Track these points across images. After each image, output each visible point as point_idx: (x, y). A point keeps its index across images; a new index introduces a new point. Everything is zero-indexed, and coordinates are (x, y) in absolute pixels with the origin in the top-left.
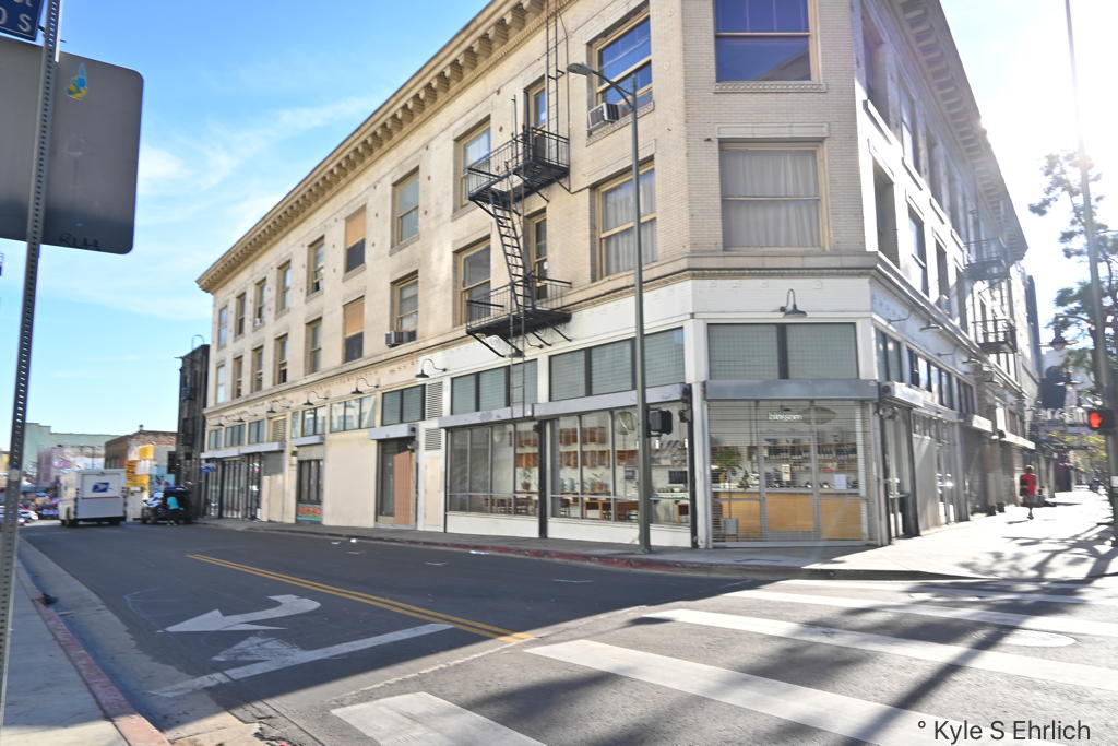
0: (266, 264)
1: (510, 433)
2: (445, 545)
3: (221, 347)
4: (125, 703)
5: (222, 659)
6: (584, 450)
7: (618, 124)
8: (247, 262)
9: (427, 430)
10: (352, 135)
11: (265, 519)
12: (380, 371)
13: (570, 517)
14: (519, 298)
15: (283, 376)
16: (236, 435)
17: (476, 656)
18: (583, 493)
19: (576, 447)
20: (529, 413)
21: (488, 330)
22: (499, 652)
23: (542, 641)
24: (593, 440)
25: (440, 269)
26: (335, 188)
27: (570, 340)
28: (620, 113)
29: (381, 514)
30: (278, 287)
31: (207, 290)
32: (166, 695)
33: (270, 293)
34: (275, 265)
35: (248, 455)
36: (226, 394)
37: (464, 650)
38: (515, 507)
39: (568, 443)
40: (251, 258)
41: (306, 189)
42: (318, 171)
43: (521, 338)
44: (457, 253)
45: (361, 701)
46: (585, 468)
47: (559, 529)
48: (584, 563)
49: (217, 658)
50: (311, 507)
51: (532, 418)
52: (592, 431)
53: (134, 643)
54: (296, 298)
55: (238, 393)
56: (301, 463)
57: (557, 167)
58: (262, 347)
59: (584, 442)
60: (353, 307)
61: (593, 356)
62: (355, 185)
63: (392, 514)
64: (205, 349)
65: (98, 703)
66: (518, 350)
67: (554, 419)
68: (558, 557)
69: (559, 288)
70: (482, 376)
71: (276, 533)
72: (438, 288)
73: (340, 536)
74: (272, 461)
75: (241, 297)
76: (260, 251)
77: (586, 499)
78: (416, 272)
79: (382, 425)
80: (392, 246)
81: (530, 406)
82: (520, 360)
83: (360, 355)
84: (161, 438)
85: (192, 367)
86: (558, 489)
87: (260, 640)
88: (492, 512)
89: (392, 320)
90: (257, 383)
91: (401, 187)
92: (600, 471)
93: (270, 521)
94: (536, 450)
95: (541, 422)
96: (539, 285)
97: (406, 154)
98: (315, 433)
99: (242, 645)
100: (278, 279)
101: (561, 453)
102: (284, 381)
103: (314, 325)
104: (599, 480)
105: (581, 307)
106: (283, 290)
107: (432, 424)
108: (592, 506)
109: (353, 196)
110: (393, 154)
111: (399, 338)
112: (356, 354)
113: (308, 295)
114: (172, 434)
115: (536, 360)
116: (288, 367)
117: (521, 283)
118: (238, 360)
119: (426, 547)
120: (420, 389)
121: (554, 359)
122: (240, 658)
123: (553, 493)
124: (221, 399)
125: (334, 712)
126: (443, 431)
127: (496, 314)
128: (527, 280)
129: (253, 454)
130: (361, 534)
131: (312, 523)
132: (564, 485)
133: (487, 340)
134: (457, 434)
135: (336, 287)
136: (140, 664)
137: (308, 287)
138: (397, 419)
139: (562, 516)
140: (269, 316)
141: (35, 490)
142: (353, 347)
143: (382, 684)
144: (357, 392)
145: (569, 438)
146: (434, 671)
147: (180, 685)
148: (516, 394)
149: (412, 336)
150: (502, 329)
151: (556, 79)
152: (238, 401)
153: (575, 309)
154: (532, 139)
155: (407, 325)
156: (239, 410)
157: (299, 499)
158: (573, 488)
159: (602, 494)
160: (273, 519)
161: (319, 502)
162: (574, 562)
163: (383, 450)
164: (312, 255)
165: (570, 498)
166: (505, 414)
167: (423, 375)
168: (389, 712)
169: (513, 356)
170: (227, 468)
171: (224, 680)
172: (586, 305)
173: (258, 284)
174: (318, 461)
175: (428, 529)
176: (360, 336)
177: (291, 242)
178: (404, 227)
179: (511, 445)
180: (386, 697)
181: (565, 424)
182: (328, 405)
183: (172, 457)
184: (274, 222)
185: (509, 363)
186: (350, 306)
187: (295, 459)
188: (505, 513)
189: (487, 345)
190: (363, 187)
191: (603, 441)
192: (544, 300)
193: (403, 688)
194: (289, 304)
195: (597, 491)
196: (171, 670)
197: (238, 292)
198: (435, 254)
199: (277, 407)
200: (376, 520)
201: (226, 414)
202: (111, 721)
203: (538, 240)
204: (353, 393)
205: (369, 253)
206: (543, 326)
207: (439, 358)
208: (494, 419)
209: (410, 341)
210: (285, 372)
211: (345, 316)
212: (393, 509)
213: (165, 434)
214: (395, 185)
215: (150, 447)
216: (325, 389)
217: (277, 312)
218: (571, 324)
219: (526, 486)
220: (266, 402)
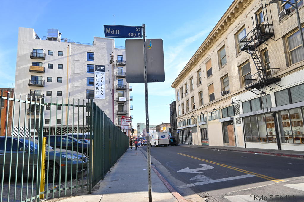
0: (187, 79)
1: (264, 117)
2: (246, 151)
3: (178, 101)
4: (173, 189)
5: (192, 180)
6: (291, 121)
7: (290, 14)
8: (182, 79)
9: (236, 118)
10: (205, 41)
11: (194, 144)
12: (220, 103)
13: (288, 143)
14: (261, 76)
15: (194, 107)
16: (184, 123)
17: (265, 185)
18: (293, 135)
19: (289, 120)
20: (269, 111)
21: (252, 87)
22: (273, 185)
23: (288, 182)
24: (294, 118)
25: (234, 71)
26: (202, 56)
27: (282, 86)
28: (291, 11)
29: (225, 143)
30: (190, 85)
31: (174, 88)
32: (181, 188)
33: (189, 86)
34: (189, 79)
35: (188, 128)
36: (181, 113)
37: (261, 183)
38: (268, 140)
39: (284, 119)
40: (183, 78)
41: (194, 58)
42: (197, 52)
43: (263, 88)
44: (239, 66)
45: (232, 195)
46: (292, 127)
47: (285, 147)
48: (297, 158)
49: (190, 180)
50: (206, 141)
51: (271, 112)
52: (293, 115)
53: (171, 174)
54: (195, 86)
55: (184, 112)
56: (201, 129)
57: (270, 34)
58: (188, 100)
59: (291, 118)
60: (211, 86)
61: (291, 90)
62: (207, 53)
63: (229, 143)
64: (175, 102)
65: (167, 188)
66: (263, 92)
67: (279, 112)
68: (286, 156)
69: (275, 71)
70: (251, 101)
71: (197, 148)
72: (234, 77)
73: (215, 149)
74: (193, 129)
75: (182, 88)
76: (185, 76)
77: (294, 137)
78: (227, 74)
79: (223, 118)
80: (219, 68)
81: (270, 109)
82: (265, 95)
83: (214, 99)
84: (167, 125)
85: (172, 107)
86: (283, 134)
87: (200, 176)
88: (260, 142)
89: (222, 88)
90: (188, 109)
91: (220, 51)
92: (298, 128)
93: (195, 145)
94: (274, 122)
95: (274, 113)
96: (268, 71)
97: (220, 42)
98: (204, 121)
99: (196, 177)
100: (190, 83)
101: (283, 122)
102: (195, 108)
103: (201, 93)
104: (299, 131)
105: (284, 75)
106: (192, 85)
107: (238, 116)
108: (297, 139)
109: (207, 57)
110: (217, 43)
111: (224, 93)
112: (213, 99)
113: (198, 85)
114: (169, 124)
115: (270, 94)
116: (195, 104)
117: (262, 72)
118: (183, 104)
119: (240, 152)
120: (232, 107)
121: (276, 93)
122: (196, 180)
123: (281, 135)
124: (180, 115)
125: (225, 197)
126: (241, 118)
127: (254, 82)
128: (263, 70)
129: (189, 128)
130: (221, 148)
131: (206, 145)
132: (285, 133)
133: (252, 90)
134: (246, 119)
135: (205, 82)
136: (174, 180)
137: (198, 83)
138: (227, 116)
139: (286, 143)
140: (189, 92)
141: (143, 138)
142: (212, 97)
143: (237, 191)
144: (214, 109)
145: (285, 117)
146: (253, 189)
147: (183, 186)
148: (264, 105)
149: (228, 92)
150: (257, 86)
151: (266, 7)
152: (184, 114)
153: (282, 76)
154: (260, 28)
155: (226, 89)
156: (185, 116)
157: (202, 139)
158: (289, 134)
159: (300, 135)
160: (196, 144)
161: (208, 140)
162: (293, 158)
163: (223, 125)
164: (198, 74)
165: (288, 137)
166: (261, 112)
167: (233, 103)
168: (241, 199)
169: (261, 94)
170: (183, 131)
171: (194, 185)
172: (286, 75)
173: (185, 84)
174: (206, 129)
175: (240, 147)
176: (214, 94)
177: (192, 72)
178: (222, 62)
179: (264, 121)
180: (240, 195)
181: (282, 113)
182: (207, 113)
183: (170, 129)
184: (188, 68)
185: (261, 96)
186: (210, 87)
187: (200, 128)
188: (265, 142)
189: (252, 92)
190: (209, 54)
191: (298, 118)
192: (270, 75)
193: (243, 192)
194: (193, 88)
195: (298, 134)
196: (181, 182)
197: (181, 87)
198: (232, 68)
199: (194, 115)
200: (224, 144)
201: (181, 118)
202: (172, 193)
203: (265, 58)
204: (213, 110)
205: (213, 71)
206: (271, 83)
207: (237, 97)
208: (257, 114)
209: (228, 93)
210: (195, 106)
211: (208, 89)
212: (228, 141)
213: (168, 124)
214: (218, 51)
215: (165, 127)
216: (205, 109)
217: (191, 91)
218: (281, 81)
219: (271, 133)
220: (191, 114)
